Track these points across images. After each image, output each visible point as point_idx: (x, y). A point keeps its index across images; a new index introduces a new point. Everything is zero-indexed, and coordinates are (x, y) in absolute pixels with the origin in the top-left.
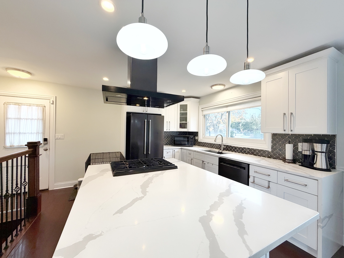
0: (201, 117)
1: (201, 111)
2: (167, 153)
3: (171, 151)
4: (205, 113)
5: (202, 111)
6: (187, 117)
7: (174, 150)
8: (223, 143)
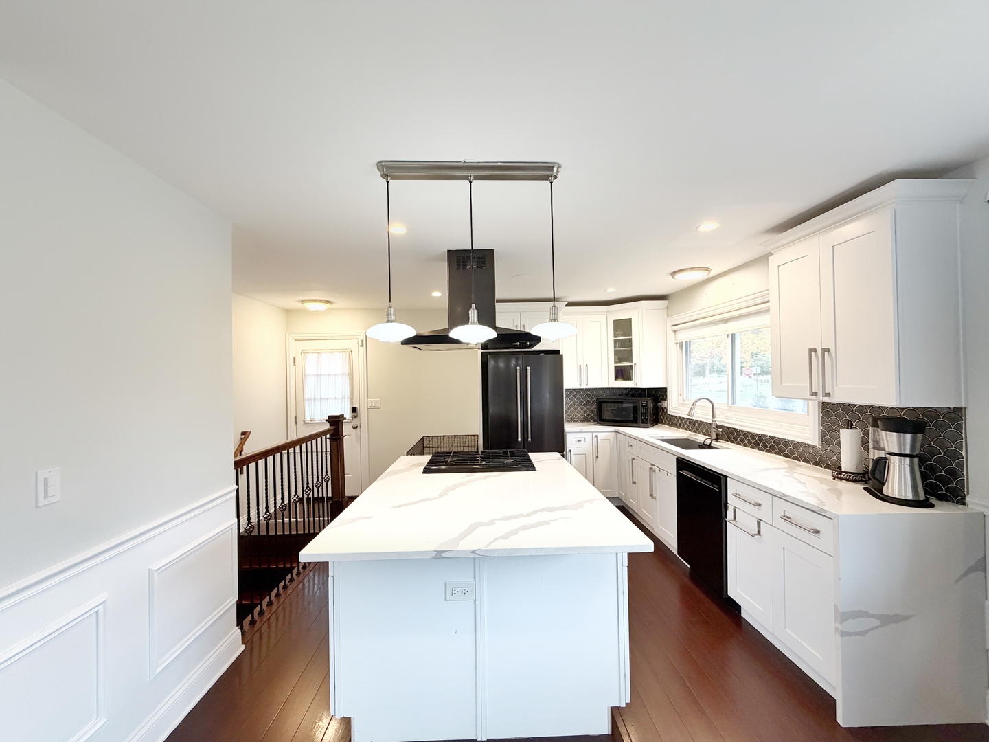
0: (674, 349)
1: (673, 333)
2: (579, 441)
3: (589, 436)
4: (683, 336)
5: (675, 331)
6: (631, 350)
7: (594, 434)
8: (717, 419)
